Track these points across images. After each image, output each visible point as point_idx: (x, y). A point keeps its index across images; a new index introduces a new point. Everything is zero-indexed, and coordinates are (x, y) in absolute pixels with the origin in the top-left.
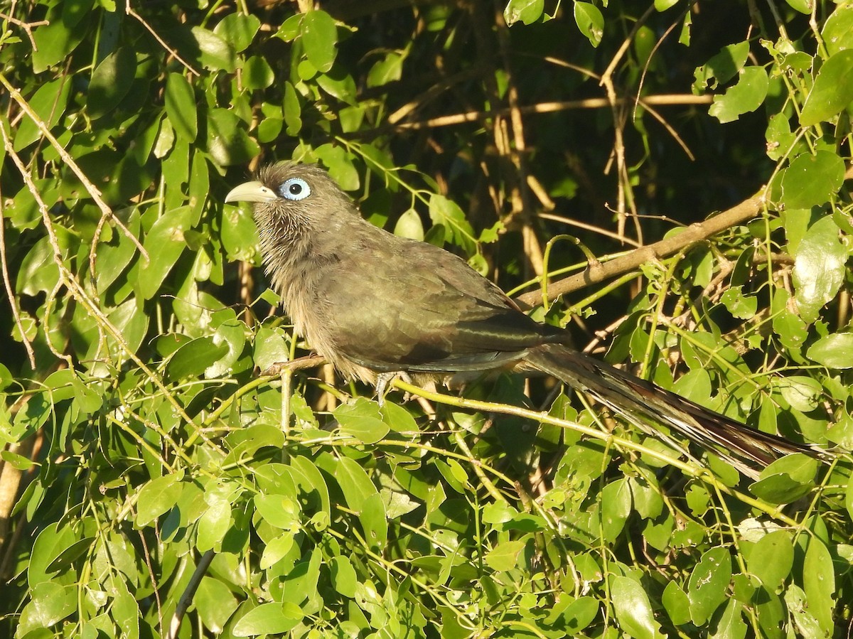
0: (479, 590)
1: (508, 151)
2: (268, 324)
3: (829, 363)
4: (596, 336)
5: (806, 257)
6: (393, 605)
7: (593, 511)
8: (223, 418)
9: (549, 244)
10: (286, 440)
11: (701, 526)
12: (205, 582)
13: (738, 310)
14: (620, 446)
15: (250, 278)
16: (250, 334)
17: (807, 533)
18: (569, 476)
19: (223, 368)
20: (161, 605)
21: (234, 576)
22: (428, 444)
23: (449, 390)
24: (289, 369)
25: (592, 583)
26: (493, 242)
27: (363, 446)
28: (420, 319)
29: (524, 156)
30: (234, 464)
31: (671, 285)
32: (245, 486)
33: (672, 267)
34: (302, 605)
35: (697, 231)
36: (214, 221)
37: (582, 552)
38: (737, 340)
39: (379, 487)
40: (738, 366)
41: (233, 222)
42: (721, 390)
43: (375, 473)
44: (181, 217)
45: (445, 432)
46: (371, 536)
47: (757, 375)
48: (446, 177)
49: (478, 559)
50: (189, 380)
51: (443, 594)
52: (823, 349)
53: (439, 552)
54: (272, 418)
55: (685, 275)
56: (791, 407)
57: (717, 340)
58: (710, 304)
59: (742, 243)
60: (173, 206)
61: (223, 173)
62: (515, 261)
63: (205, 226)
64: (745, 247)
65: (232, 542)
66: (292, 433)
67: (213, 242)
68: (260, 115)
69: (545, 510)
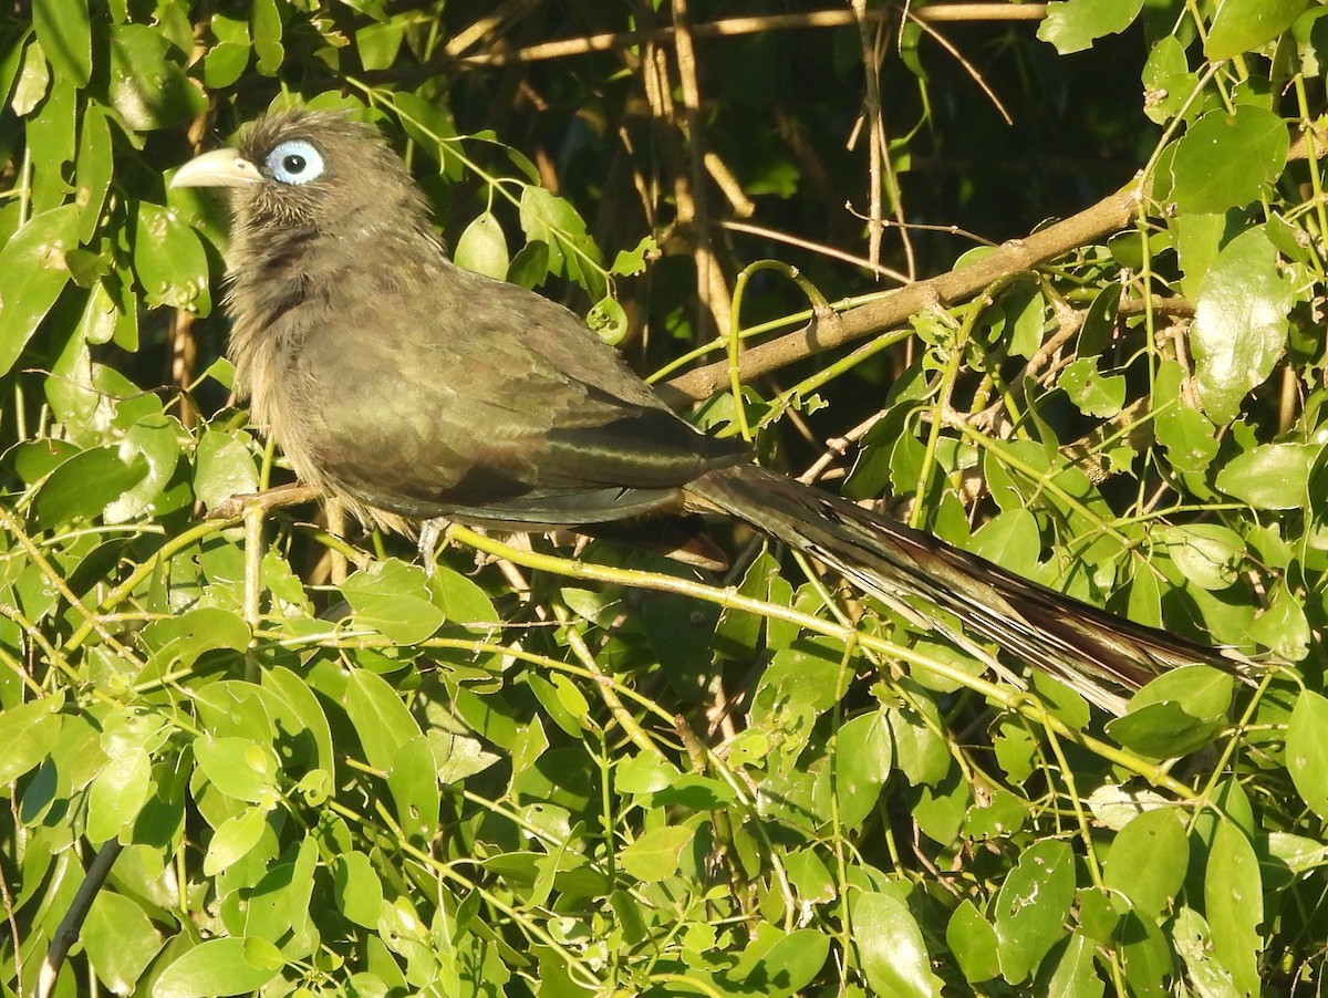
0: (608, 916)
1: (668, 108)
2: (220, 423)
3: (1258, 499)
4: (827, 448)
5: (1215, 303)
6: (449, 942)
7: (820, 770)
8: (137, 598)
9: (742, 277)
10: (253, 637)
11: (1020, 799)
12: (102, 901)
13: (1090, 401)
14: (872, 650)
15: (189, 340)
16: (188, 441)
17: (1213, 812)
18: (775, 705)
19: (138, 504)
20: (21, 943)
21: (155, 889)
22: (516, 647)
23: (556, 545)
24: (260, 506)
25: (817, 905)
26: (637, 274)
27: (396, 650)
28: (481, 423)
29: (699, 117)
30: (157, 682)
31: (966, 354)
32: (177, 722)
33: (969, 320)
34: (281, 943)
35: (1015, 254)
36: (122, 232)
37: (799, 847)
38: (1087, 456)
39: (425, 725)
40: (1090, 504)
41: (158, 234)
42: (1059, 551)
43: (417, 700)
44: (61, 226)
45: (548, 623)
46: (410, 815)
47: (1124, 521)
48: (553, 157)
49: (606, 859)
50: (73, 527)
51: (541, 923)
52: (1246, 473)
53: (536, 846)
54: (227, 598)
55: (993, 337)
56: (1187, 580)
57: (1052, 456)
58: (1040, 389)
59: (1099, 278)
60: (46, 207)
61: (138, 144)
62: (680, 310)
63: (106, 242)
64: (1104, 284)
65: (151, 826)
66: (264, 625)
67: (120, 272)
68: (209, 39)
69: (732, 769)
